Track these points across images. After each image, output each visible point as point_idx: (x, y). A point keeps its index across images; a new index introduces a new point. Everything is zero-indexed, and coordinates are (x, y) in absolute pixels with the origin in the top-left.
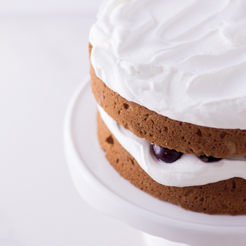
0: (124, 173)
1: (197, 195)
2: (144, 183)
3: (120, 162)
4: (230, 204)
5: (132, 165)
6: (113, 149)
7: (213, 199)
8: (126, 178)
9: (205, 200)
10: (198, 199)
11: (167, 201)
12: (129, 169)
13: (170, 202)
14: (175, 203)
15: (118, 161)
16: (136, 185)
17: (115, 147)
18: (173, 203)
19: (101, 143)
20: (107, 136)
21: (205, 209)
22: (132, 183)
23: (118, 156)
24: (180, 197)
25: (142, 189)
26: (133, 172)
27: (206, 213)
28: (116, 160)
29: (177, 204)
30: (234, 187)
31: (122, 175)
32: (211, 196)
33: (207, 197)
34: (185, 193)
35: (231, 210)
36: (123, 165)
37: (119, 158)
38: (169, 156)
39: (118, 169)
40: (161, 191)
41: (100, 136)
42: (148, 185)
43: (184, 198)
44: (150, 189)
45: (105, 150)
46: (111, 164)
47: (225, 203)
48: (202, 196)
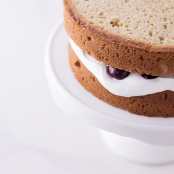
0: (88, 87)
1: (140, 103)
2: (102, 95)
3: (85, 80)
4: (163, 110)
5: (93, 82)
6: (80, 70)
7: (151, 106)
8: (89, 91)
9: (145, 106)
10: (141, 106)
11: (118, 107)
12: (91, 85)
13: (120, 108)
14: (124, 109)
16: (96, 96)
17: (82, 69)
18: (123, 109)
19: (71, 66)
20: (76, 61)
21: (145, 113)
22: (93, 94)
23: (84, 75)
24: (128, 104)
25: (100, 99)
26: (94, 86)
27: (146, 116)
28: (82, 78)
29: (125, 110)
30: (166, 97)
31: (86, 89)
32: (150, 104)
33: (147, 105)
34: (131, 102)
35: (164, 114)
36: (87, 81)
37: (84, 77)
38: (120, 74)
39: (83, 85)
40: (114, 100)
41: (70, 61)
42: (105, 96)
43: (130, 105)
44: (106, 99)
45: (74, 71)
46: (79, 81)
47: (159, 108)
48: (143, 104)
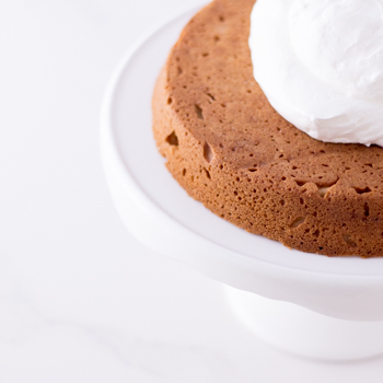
0: (195, 191)
1: (309, 227)
2: (226, 207)
3: (188, 174)
4: (360, 240)
5: (207, 179)
6: (177, 153)
7: (334, 232)
8: (199, 200)
9: (321, 234)
10: (311, 232)
11: (261, 234)
12: (202, 185)
13: (266, 237)
14: (275, 239)
15: (184, 171)
16: (214, 210)
17: (181, 150)
18: (271, 239)
19: (159, 144)
20: (169, 133)
21: (321, 248)
22: (207, 206)
23: (186, 165)
24: (283, 229)
25: (223, 216)
26: (208, 189)
27: (323, 254)
28: (182, 170)
29: (277, 240)
30: (367, 214)
31: (191, 195)
32: (331, 227)
33: (324, 230)
34: (289, 223)
35: (362, 250)
36: (193, 178)
37: (187, 168)
39: (185, 186)
40: (252, 220)
41: (156, 133)
42: (232, 210)
43: (288, 231)
44: (235, 217)
45: (164, 155)
46: (174, 176)
47: (352, 238)
48: (316, 228)
